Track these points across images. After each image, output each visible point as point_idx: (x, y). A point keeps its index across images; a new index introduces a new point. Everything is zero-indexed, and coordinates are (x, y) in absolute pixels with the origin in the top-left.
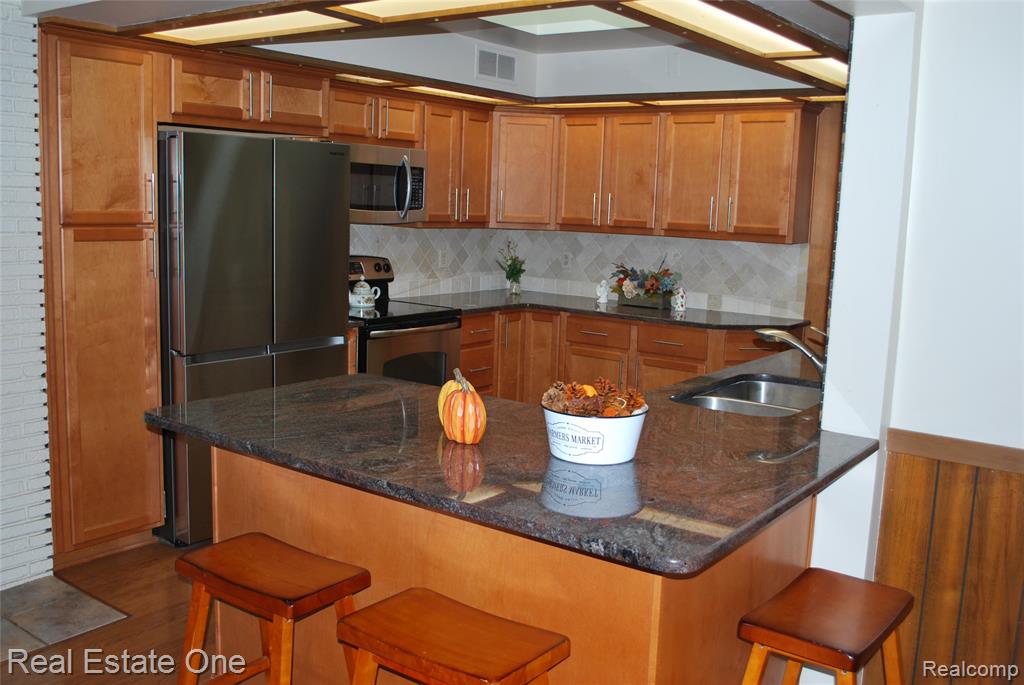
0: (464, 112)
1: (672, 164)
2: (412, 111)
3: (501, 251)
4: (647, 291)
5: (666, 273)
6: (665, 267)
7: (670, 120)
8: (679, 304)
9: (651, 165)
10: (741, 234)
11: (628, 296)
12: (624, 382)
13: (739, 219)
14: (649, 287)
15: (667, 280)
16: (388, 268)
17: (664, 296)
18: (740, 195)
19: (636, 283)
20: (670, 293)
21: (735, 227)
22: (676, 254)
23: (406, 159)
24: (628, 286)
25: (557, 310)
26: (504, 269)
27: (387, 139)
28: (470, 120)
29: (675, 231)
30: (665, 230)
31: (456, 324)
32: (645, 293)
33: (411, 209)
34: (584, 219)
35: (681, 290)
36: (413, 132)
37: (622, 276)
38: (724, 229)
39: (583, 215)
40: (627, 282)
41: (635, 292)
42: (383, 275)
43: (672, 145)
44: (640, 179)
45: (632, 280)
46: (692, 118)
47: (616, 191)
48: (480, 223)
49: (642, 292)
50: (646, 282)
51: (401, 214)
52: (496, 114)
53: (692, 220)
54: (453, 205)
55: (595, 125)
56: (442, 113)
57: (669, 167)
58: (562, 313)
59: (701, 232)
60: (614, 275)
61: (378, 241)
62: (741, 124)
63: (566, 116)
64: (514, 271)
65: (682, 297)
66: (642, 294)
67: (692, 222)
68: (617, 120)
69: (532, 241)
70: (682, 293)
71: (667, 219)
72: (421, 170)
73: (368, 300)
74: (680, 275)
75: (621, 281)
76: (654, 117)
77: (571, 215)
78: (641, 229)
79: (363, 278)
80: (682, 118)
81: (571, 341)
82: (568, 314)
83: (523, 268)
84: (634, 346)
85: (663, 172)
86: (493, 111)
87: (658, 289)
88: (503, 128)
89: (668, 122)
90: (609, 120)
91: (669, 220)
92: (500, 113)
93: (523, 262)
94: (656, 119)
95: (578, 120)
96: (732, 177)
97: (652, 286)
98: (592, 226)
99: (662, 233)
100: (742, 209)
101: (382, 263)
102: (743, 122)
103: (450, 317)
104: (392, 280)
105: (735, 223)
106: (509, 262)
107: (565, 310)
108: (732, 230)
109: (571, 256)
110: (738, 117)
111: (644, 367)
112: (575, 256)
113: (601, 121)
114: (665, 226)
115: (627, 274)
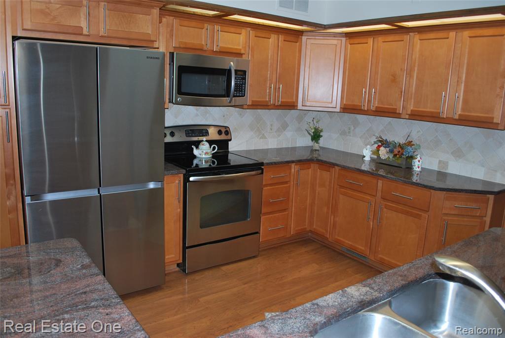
0: (280, 36)
1: (416, 68)
2: (240, 34)
3: (308, 123)
4: (395, 155)
5: (410, 144)
6: (410, 139)
7: (416, 38)
8: (417, 166)
9: (401, 69)
10: (464, 121)
11: (383, 157)
12: (372, 217)
13: (463, 110)
14: (397, 153)
15: (409, 149)
16: (227, 133)
17: (406, 160)
18: (464, 91)
19: (388, 149)
20: (412, 158)
21: (460, 115)
22: (418, 131)
23: (233, 65)
24: (383, 152)
25: (333, 165)
26: (310, 134)
27: (220, 52)
28: (284, 41)
29: (416, 116)
30: (409, 115)
31: (260, 171)
32: (393, 157)
33: (234, 96)
34: (357, 105)
35: (418, 156)
36: (241, 48)
37: (380, 144)
38: (450, 116)
39: (356, 103)
40: (382, 148)
41: (387, 156)
42: (223, 137)
43: (417, 56)
44: (394, 79)
45: (385, 147)
46: (432, 35)
47: (378, 88)
48: (292, 106)
49: (391, 156)
50: (395, 150)
51: (228, 99)
52: (304, 38)
53: (429, 108)
54: (270, 95)
55: (367, 43)
56: (263, 36)
57: (414, 70)
58: (336, 167)
59: (435, 118)
60: (375, 143)
61: (224, 116)
62: (468, 38)
63: (349, 39)
64: (316, 136)
65: (419, 161)
66: (391, 157)
67: (428, 110)
68: (380, 39)
69: (331, 118)
70: (419, 159)
71: (411, 107)
72: (244, 72)
73: (206, 153)
74: (420, 146)
75: (379, 147)
76: (405, 36)
77: (350, 103)
78: (392, 113)
79: (205, 139)
80: (425, 36)
81: (340, 186)
82: (340, 168)
83: (321, 134)
84: (379, 194)
85: (410, 74)
86: (302, 35)
87: (402, 154)
88: (309, 47)
89: (415, 39)
90: (376, 40)
91: (412, 108)
92: (306, 37)
93: (321, 131)
94: (406, 37)
95: (356, 41)
96: (459, 78)
97: (399, 152)
98: (361, 110)
99: (407, 117)
100: (465, 101)
101: (223, 130)
102: (470, 37)
103: (258, 167)
104: (230, 140)
105: (459, 113)
106: (313, 131)
107: (337, 165)
108: (457, 117)
109: (353, 128)
110: (466, 33)
111: (385, 210)
112: (355, 129)
113: (370, 41)
114: (409, 112)
115: (383, 143)
